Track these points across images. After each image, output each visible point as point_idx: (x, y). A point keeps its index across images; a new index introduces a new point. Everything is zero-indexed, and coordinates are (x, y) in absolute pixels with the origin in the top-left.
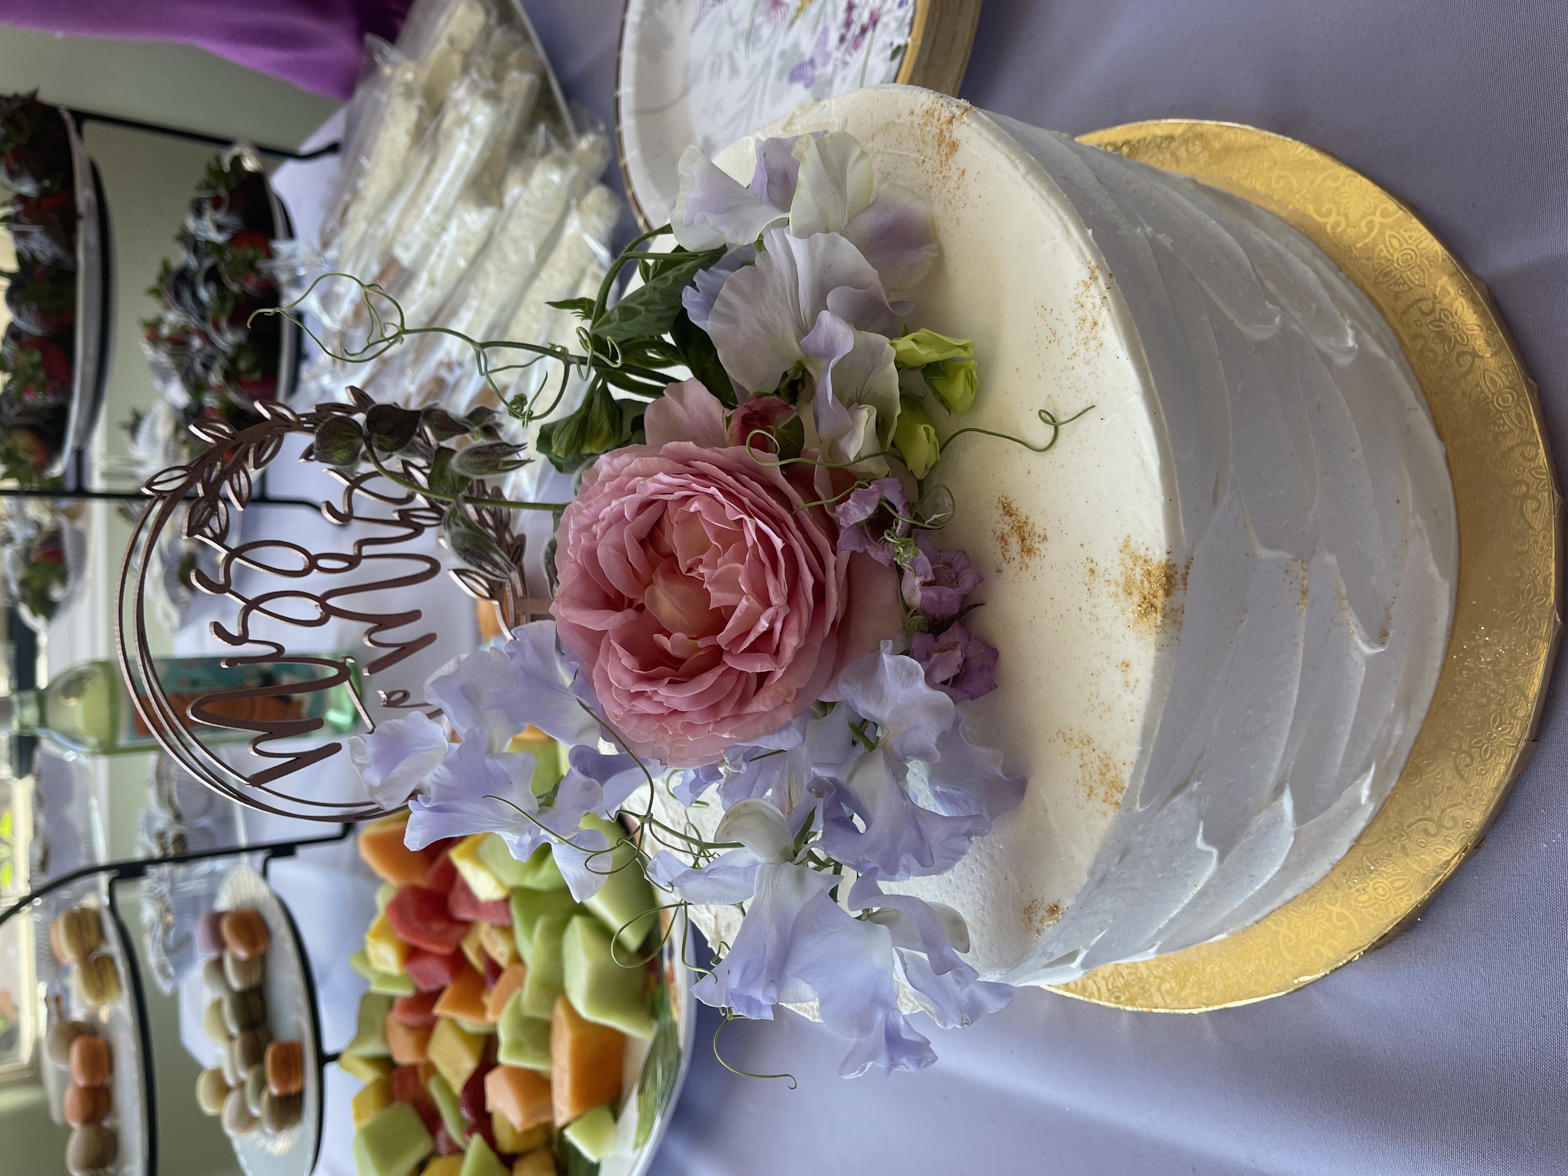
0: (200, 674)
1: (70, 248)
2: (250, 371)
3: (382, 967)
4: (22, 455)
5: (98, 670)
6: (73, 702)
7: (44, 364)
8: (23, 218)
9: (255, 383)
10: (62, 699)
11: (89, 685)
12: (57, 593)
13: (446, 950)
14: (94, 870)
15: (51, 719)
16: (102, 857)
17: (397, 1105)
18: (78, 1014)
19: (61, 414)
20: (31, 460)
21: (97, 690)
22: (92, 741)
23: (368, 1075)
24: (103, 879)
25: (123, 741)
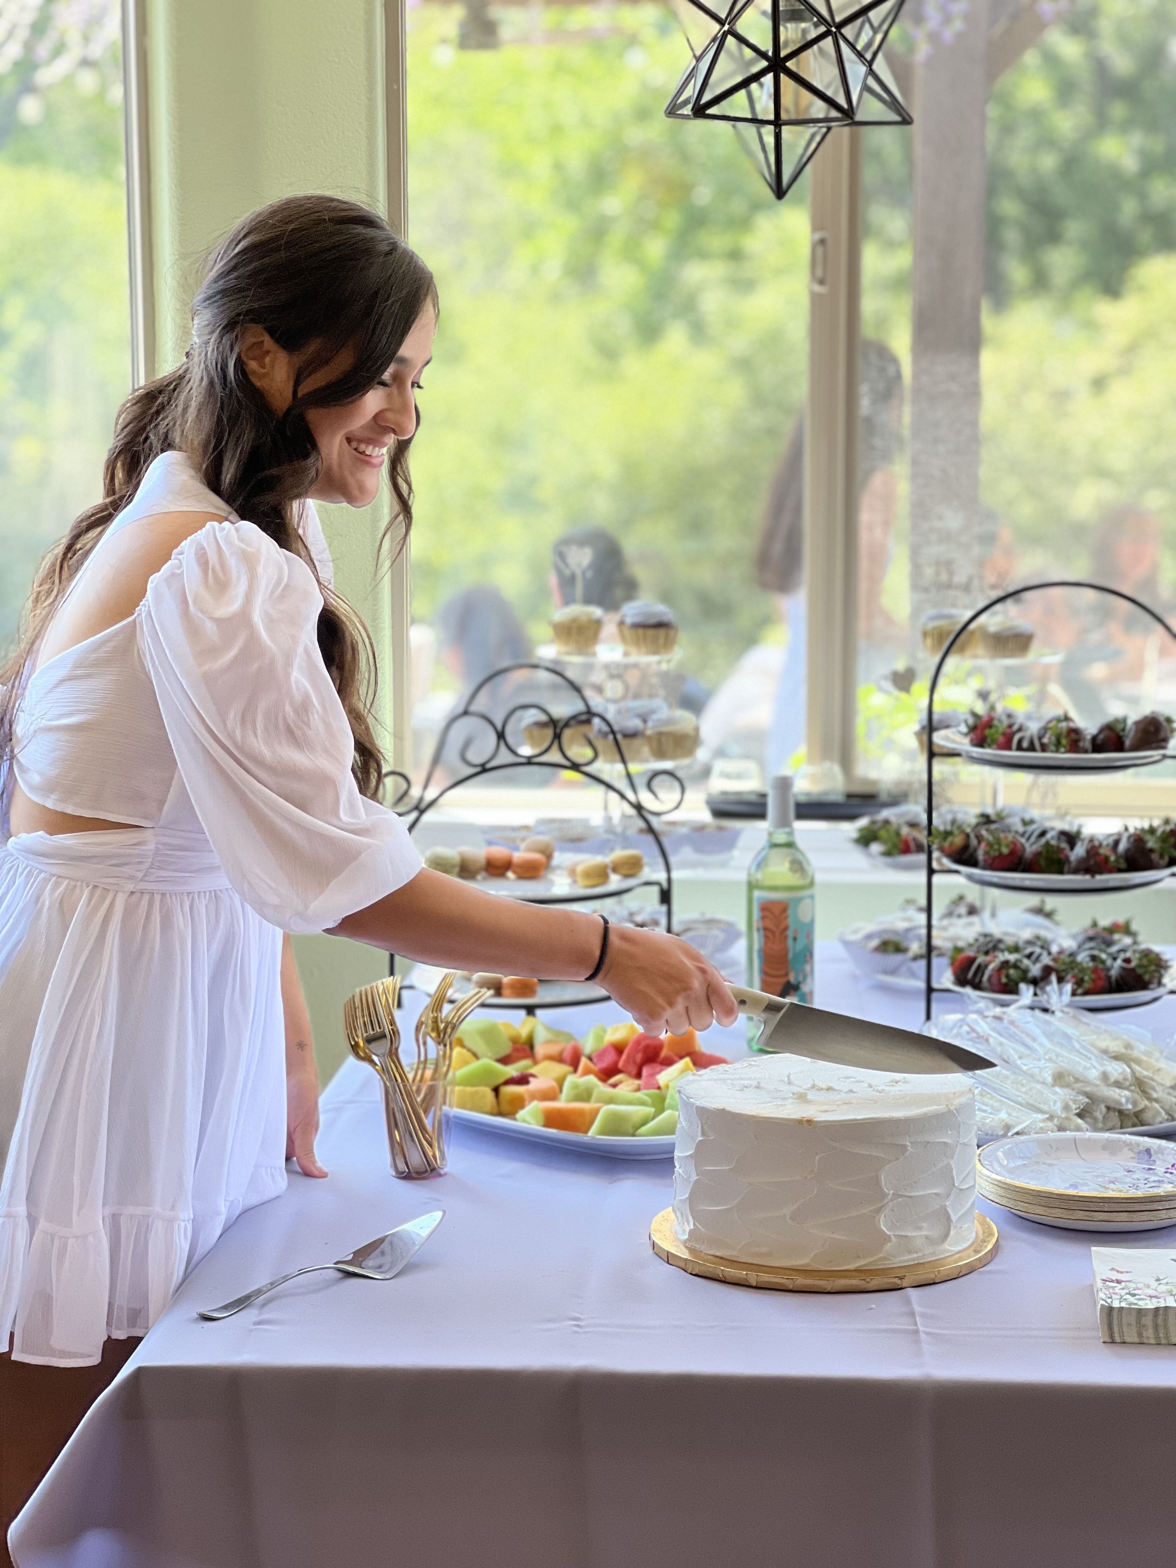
0: (801, 944)
1: (1076, 871)
2: (1007, 976)
3: (609, 1030)
4: (950, 839)
5: (808, 881)
6: (787, 865)
7: (1001, 855)
8: (1091, 845)
9: (1000, 979)
10: (789, 859)
11: (798, 875)
12: (876, 848)
13: (621, 1065)
14: (668, 869)
15: (776, 851)
16: (676, 875)
17: (510, 1045)
18: (559, 858)
19: (972, 862)
20: (946, 844)
21: (793, 880)
22: (759, 876)
23: (524, 1032)
24: (662, 876)
25: (757, 894)
